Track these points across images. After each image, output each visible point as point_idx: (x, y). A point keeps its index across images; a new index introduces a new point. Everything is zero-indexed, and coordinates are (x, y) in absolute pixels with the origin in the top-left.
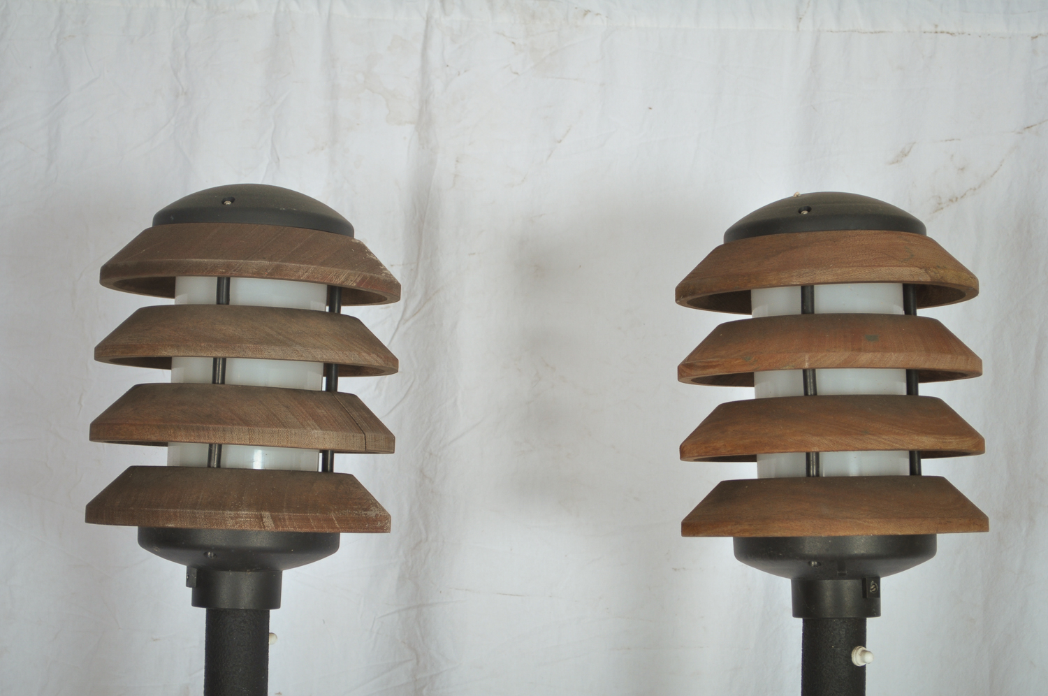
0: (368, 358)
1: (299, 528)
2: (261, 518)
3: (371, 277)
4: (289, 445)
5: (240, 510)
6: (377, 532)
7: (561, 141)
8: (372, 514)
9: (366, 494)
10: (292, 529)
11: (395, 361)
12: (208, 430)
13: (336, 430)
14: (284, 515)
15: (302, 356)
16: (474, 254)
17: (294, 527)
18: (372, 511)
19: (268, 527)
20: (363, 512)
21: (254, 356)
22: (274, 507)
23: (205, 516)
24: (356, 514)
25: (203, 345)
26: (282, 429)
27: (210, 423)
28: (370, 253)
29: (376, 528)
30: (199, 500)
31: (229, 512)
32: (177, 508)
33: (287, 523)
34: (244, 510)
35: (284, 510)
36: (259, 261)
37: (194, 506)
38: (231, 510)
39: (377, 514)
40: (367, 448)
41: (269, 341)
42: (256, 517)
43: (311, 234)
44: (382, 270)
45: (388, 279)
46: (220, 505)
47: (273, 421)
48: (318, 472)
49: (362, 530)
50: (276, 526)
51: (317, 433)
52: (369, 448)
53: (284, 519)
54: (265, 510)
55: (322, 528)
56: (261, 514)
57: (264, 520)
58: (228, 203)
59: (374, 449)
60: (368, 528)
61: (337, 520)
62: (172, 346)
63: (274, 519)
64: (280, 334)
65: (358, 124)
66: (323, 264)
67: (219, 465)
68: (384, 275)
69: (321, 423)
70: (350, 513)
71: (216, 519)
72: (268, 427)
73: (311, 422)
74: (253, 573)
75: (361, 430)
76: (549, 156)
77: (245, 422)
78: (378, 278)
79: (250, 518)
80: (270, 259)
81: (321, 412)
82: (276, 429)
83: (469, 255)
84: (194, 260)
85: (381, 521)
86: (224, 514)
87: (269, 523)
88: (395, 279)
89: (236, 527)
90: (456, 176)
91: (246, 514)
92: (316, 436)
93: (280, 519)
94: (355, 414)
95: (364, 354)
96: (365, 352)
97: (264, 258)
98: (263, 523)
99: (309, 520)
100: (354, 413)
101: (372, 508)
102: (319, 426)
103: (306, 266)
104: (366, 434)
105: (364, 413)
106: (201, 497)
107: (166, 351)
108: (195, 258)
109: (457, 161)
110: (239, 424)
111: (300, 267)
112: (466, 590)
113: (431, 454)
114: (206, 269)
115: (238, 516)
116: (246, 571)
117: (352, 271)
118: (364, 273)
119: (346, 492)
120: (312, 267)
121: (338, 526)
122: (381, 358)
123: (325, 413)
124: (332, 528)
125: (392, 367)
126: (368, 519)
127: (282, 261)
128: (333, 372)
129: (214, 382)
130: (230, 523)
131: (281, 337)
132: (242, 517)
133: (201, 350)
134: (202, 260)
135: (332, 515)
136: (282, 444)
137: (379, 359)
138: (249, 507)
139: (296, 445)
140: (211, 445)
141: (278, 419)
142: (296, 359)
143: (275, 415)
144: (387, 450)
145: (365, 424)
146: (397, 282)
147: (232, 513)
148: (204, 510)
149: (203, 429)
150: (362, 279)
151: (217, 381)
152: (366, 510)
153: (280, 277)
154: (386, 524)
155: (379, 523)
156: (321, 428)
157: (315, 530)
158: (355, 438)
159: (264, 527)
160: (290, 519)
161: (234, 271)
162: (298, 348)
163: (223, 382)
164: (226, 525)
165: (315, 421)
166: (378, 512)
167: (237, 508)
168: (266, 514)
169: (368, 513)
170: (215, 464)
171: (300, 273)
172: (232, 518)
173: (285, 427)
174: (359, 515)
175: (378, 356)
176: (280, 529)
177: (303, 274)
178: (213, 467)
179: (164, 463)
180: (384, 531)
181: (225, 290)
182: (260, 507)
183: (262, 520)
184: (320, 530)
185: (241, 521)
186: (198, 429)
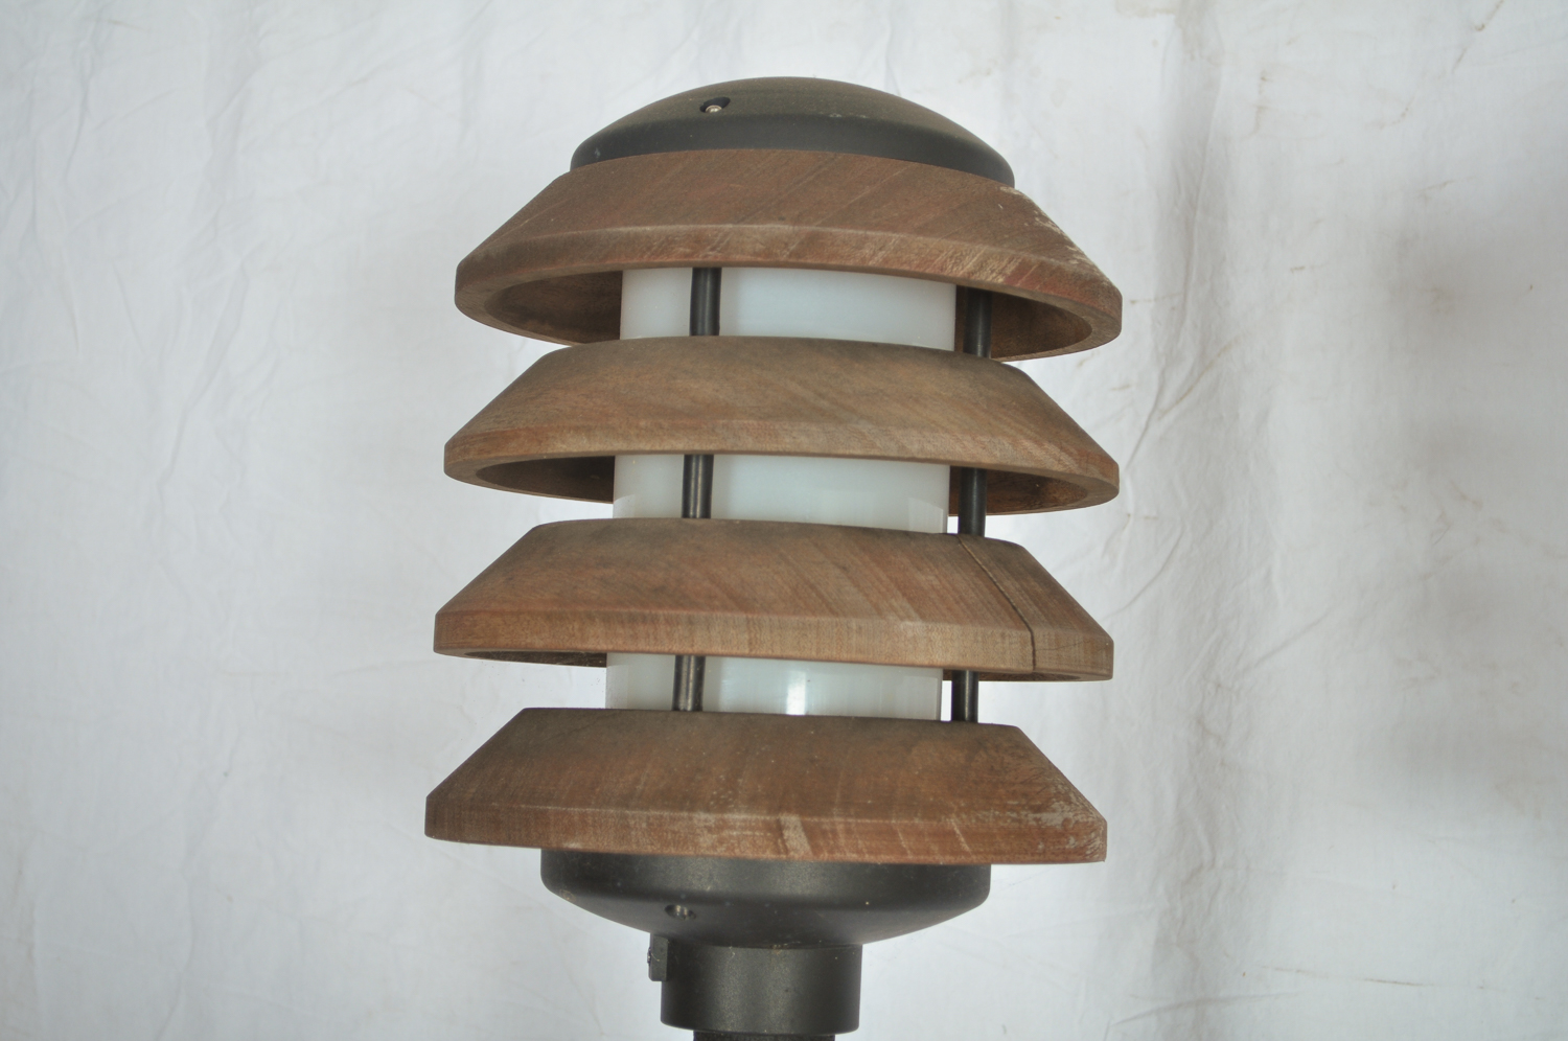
0: (1037, 452)
1: (870, 853)
2: (778, 830)
3: (1042, 265)
4: (845, 656)
5: (731, 811)
6: (1066, 861)
7: (1483, 26)
8: (1053, 819)
9: (1047, 770)
10: (852, 857)
11: (1108, 465)
12: (654, 620)
13: (959, 621)
14: (833, 823)
15: (873, 446)
16: (1302, 268)
17: (859, 852)
18: (1054, 811)
19: (796, 850)
20: (1031, 816)
21: (758, 447)
22: (809, 804)
23: (649, 824)
24: (1014, 820)
25: (643, 423)
26: (825, 620)
27: (660, 606)
28: (1046, 219)
29: (1064, 852)
30: (639, 787)
31: (703, 816)
32: (589, 805)
33: (842, 841)
34: (739, 811)
35: (835, 810)
36: (768, 226)
37: (625, 801)
38: (708, 810)
39: (1066, 820)
40: (1039, 665)
41: (795, 411)
42: (768, 827)
43: (900, 169)
44: (1072, 252)
45: (1084, 272)
46: (683, 798)
47: (808, 600)
48: (938, 722)
49: (1028, 858)
50: (816, 849)
51: (913, 627)
52: (1044, 664)
53: (834, 833)
54: (789, 810)
55: (928, 852)
56: (778, 821)
57: (786, 834)
58: (715, 109)
59: (1054, 666)
60: (1044, 852)
61: (965, 833)
62: (577, 429)
63: (811, 833)
64: (821, 396)
65: (1058, 18)
66: (921, 231)
67: (697, 707)
68: (1075, 262)
69: (922, 605)
70: (997, 818)
71: (674, 832)
72: (794, 614)
73: (899, 602)
74: (788, 952)
75: (1023, 622)
76: (1459, 60)
77: (740, 602)
78: (1059, 268)
79: (752, 829)
80: (796, 221)
81: (927, 579)
82: (812, 619)
83: (1292, 270)
84: (623, 230)
85: (1077, 835)
86: (691, 819)
87: (796, 839)
88: (1103, 276)
89: (721, 851)
90: (1261, 109)
91: (744, 821)
92: (910, 634)
93: (824, 833)
94: (1010, 585)
95: (1028, 444)
96: (1029, 438)
97: (782, 219)
98: (784, 842)
99: (894, 834)
100: (1008, 583)
101: (1056, 805)
102: (917, 611)
103: (880, 234)
104: (1037, 631)
105: (1033, 584)
106: (643, 779)
107: (563, 442)
108: (626, 225)
109: (1263, 79)
110: (725, 608)
111: (867, 238)
112: (1298, 971)
113: (1218, 686)
114: (649, 249)
115: (722, 826)
116: (771, 947)
117: (993, 249)
118: (1024, 255)
119: (992, 769)
120: (895, 237)
121: (966, 847)
122: (1070, 454)
123: (936, 582)
124: (953, 853)
125: (1100, 477)
126: (1043, 832)
127: (824, 225)
128: (975, 497)
129: (686, 514)
130: (706, 840)
131: (824, 404)
132: (733, 828)
133: (638, 436)
134: (639, 229)
135: (953, 823)
136: (827, 653)
137: (1064, 457)
138: (753, 802)
139: (860, 657)
140: (679, 659)
141: (821, 596)
142: (859, 452)
143: (812, 587)
144: (1089, 670)
145: (1032, 609)
146: (1110, 284)
147: (711, 818)
148: (647, 809)
149: (644, 620)
150: (1018, 268)
151: (691, 513)
152: (1038, 809)
153: (819, 262)
154: (1090, 841)
155: (1072, 840)
156: (923, 617)
157: (911, 858)
158: (1007, 641)
159: (787, 851)
160: (848, 831)
161: (713, 249)
162: (864, 427)
163: (706, 513)
164: (696, 845)
165: (911, 600)
166: (1071, 815)
167: (723, 806)
168: (791, 820)
169: (1045, 816)
170: (687, 703)
171: (867, 251)
172: (710, 830)
173: (833, 613)
174: (1020, 821)
175: (1062, 448)
176: (825, 856)
177: (874, 254)
178: (685, 711)
179: (599, 702)
180: (1085, 859)
181: (708, 305)
182: (778, 802)
183: (782, 835)
184: (923, 859)
185: (731, 837)
186: (633, 619)
